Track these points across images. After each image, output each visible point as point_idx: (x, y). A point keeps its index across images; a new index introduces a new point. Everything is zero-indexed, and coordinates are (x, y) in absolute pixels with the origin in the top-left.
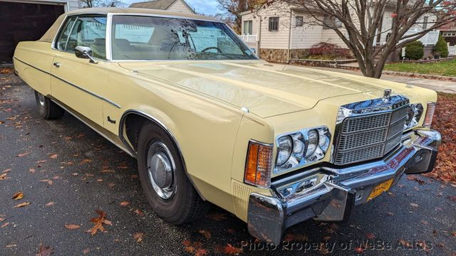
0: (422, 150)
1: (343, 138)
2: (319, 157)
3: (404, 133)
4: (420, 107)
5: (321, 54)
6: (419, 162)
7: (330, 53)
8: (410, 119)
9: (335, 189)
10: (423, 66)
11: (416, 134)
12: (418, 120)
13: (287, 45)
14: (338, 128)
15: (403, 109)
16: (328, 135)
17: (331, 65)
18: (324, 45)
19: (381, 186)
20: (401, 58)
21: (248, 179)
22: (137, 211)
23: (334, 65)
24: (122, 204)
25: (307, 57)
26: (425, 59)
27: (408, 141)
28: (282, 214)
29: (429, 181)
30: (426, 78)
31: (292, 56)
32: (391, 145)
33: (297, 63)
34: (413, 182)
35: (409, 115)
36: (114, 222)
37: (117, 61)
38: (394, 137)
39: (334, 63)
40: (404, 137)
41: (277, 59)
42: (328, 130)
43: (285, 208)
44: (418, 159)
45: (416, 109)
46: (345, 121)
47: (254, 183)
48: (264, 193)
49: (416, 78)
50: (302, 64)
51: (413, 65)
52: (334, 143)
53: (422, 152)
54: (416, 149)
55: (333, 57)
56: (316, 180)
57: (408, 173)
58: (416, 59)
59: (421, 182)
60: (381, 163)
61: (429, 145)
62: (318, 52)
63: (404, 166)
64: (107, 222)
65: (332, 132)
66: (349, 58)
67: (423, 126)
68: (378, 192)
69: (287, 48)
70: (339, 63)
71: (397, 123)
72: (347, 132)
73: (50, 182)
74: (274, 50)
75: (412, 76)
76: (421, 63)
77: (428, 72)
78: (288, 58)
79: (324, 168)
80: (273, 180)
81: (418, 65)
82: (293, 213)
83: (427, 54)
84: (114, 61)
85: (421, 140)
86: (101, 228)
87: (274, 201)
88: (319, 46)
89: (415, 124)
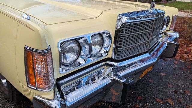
0: (169, 43)
3: (160, 34)
11: (165, 35)
12: (167, 26)
15: (161, 18)
16: (110, 37)
29: (169, 59)
38: (155, 37)
42: (109, 33)
45: (167, 20)
46: (123, 26)
52: (115, 43)
60: (147, 55)
65: (113, 36)
67: (170, 30)
68: (145, 73)
71: (157, 28)
72: (124, 35)
79: (108, 62)
85: (167, 38)
89: (165, 28)
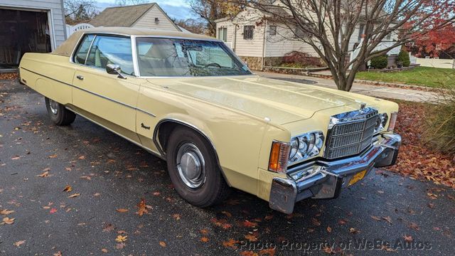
0: (387, 148)
1: (333, 139)
2: (315, 154)
3: (374, 136)
4: (385, 115)
5: (294, 62)
6: (385, 158)
7: (302, 62)
8: (378, 125)
9: (328, 175)
10: (387, 75)
11: (382, 137)
12: (384, 126)
13: (262, 53)
14: (330, 132)
15: (373, 118)
16: (322, 138)
17: (303, 73)
18: (296, 53)
19: (358, 175)
20: (367, 67)
21: (270, 168)
22: (169, 199)
23: (306, 73)
24: (155, 194)
25: (280, 65)
26: (389, 68)
27: (376, 142)
28: (296, 191)
29: (392, 175)
30: (389, 86)
31: (266, 64)
32: (365, 145)
33: (271, 70)
34: (379, 176)
35: (378, 122)
36: (154, 206)
37: (145, 77)
38: (368, 139)
39: (306, 71)
40: (373, 139)
41: (252, 67)
42: (322, 134)
43: (297, 187)
44: (384, 156)
45: (383, 118)
46: (334, 127)
47: (275, 171)
48: (282, 177)
49: (381, 86)
50: (276, 72)
51: (378, 73)
52: (326, 145)
53: (387, 150)
54: (383, 149)
55: (305, 66)
56: (312, 170)
57: (376, 166)
58: (381, 69)
59: (386, 176)
60: (358, 158)
61: (392, 145)
62: (291, 60)
63: (374, 161)
64: (148, 207)
65: (325, 135)
66: (319, 66)
67: (388, 131)
68: (355, 180)
69: (261, 56)
70: (311, 71)
71: (369, 129)
72: (336, 135)
73: (89, 178)
74: (249, 57)
75: (376, 84)
76: (385, 72)
77: (391, 81)
78: (261, 65)
79: (319, 161)
80: (289, 168)
81: (383, 74)
82: (302, 191)
83: (391, 63)
84: (142, 77)
85: (386, 141)
86: (146, 211)
87: (289, 182)
88: (291, 55)
89: (381, 129)
